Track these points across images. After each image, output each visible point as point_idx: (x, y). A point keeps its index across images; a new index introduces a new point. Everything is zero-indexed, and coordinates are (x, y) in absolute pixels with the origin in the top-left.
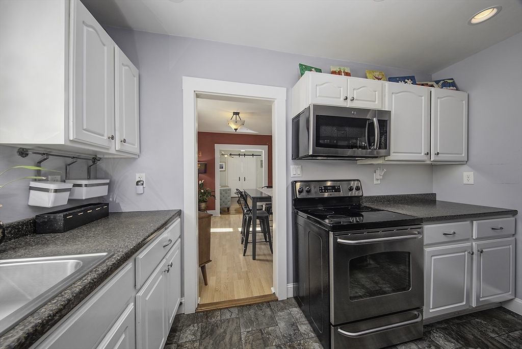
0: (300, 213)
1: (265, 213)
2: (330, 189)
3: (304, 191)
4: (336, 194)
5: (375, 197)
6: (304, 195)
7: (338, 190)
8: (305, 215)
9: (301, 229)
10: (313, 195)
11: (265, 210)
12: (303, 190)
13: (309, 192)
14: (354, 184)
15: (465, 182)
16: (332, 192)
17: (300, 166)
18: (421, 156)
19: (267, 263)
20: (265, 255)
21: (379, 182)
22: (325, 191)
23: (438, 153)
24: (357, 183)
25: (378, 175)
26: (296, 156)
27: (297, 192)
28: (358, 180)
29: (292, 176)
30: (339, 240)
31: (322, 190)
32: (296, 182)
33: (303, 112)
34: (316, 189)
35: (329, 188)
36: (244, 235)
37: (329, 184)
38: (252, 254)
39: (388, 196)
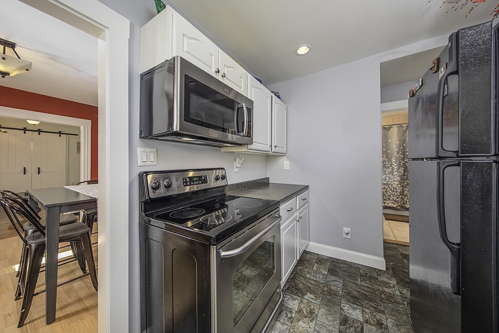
0: (154, 221)
1: (83, 227)
2: (196, 181)
3: (162, 187)
4: (203, 186)
5: (235, 184)
6: (162, 192)
7: (205, 181)
8: (161, 223)
9: (156, 247)
10: (174, 191)
11: (84, 221)
12: (159, 184)
13: (168, 187)
14: (219, 172)
15: (285, 168)
16: (199, 184)
17: (154, 150)
18: (267, 148)
19: (84, 315)
20: (80, 300)
21: (238, 170)
22: (190, 183)
23: (276, 147)
24: (222, 172)
25: (237, 164)
26: (148, 132)
27: (150, 188)
28: (223, 169)
29: (140, 163)
30: (223, 254)
31: (186, 182)
32: (147, 173)
33: (161, 66)
34: (178, 183)
35: (195, 179)
36: (23, 281)
37: (191, 174)
38: (44, 313)
39: (244, 183)
